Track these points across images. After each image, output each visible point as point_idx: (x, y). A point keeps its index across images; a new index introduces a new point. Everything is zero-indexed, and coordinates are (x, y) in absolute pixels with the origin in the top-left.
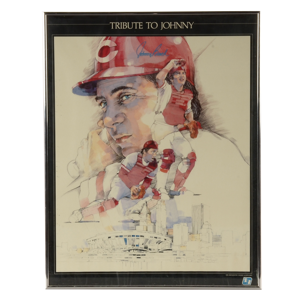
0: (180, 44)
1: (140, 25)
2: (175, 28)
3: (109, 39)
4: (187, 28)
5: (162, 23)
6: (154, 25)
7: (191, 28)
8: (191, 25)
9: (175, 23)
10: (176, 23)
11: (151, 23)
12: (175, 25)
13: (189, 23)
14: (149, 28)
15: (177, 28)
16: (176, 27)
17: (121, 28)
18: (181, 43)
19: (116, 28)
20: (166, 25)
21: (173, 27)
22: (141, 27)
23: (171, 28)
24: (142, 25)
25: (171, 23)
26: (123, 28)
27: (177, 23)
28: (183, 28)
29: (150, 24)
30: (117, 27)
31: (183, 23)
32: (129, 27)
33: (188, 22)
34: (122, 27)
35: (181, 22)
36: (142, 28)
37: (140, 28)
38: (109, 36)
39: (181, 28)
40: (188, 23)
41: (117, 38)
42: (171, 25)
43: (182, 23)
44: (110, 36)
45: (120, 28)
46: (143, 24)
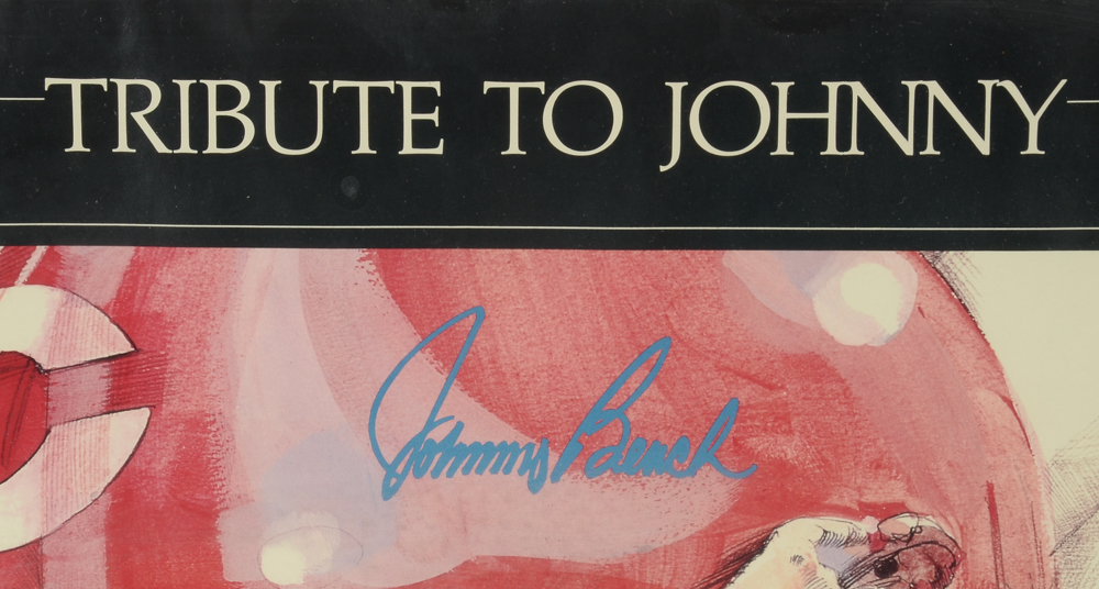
0: (895, 340)
1: (409, 117)
2: (832, 149)
3: (32, 280)
4: (983, 146)
5: (677, 88)
6: (582, 117)
7: (1033, 148)
8: (1033, 120)
9: (833, 87)
10: (845, 94)
11: (541, 85)
12: (831, 116)
13: (1010, 86)
14: (514, 148)
15: (854, 150)
16: (843, 143)
17: (185, 147)
18: (908, 330)
19: (123, 146)
20: (730, 118)
21: (807, 136)
22: (423, 134)
23: (782, 149)
24: (434, 116)
25: (783, 88)
26: (212, 148)
27: (859, 90)
28: (930, 150)
29: (531, 103)
30: (134, 132)
31: (935, 89)
32: (282, 141)
33: (988, 84)
34: (199, 138)
35: (912, 85)
36: (439, 150)
37: (408, 148)
38: (29, 239)
39: (907, 146)
40: (999, 93)
41: (133, 262)
42: (784, 116)
43: (922, 93)
44: (53, 238)
45: (172, 139)
46: (445, 103)
